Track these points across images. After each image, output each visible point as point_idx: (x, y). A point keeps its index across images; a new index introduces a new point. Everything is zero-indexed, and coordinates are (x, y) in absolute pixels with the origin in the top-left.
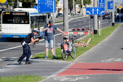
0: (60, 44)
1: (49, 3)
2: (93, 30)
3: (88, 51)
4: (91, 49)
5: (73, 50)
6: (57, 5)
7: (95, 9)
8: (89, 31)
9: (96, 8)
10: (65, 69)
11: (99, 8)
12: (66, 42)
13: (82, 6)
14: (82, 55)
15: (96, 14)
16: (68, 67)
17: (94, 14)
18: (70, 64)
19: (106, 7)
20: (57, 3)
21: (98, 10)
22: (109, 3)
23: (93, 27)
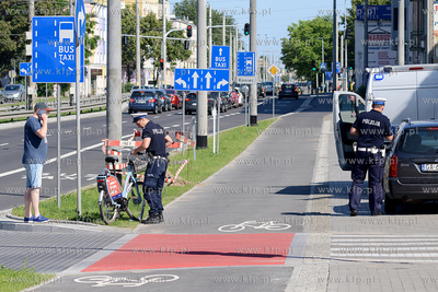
0: (96, 176)
1: (64, 53)
2: (193, 135)
3: (178, 199)
4: (187, 193)
5: (133, 195)
6: (90, 58)
7: (202, 74)
8: (182, 138)
9: (205, 72)
10: (109, 253)
11: (212, 73)
12: (114, 169)
13: (162, 64)
15: (205, 89)
16: (117, 245)
17: (198, 88)
18: (123, 235)
19: (233, 69)
20: (88, 54)
21: (208, 76)
22: (242, 57)
23: (194, 127)
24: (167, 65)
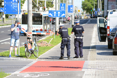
1: (14, 5)
2: (54, 31)
3: (49, 50)
4: (52, 48)
5: (35, 49)
6: (22, 7)
7: (57, 12)
8: (51, 32)
9: (58, 11)
10: (28, 67)
11: (60, 11)
12: (30, 41)
13: (45, 9)
14: (44, 54)
15: (58, 16)
16: (30, 64)
17: (56, 16)
18: (32, 61)
19: (67, 10)
20: (22, 5)
21: (59, 13)
22: (69, 7)
23: (54, 28)
24: (46, 9)
